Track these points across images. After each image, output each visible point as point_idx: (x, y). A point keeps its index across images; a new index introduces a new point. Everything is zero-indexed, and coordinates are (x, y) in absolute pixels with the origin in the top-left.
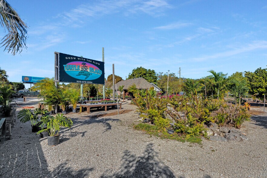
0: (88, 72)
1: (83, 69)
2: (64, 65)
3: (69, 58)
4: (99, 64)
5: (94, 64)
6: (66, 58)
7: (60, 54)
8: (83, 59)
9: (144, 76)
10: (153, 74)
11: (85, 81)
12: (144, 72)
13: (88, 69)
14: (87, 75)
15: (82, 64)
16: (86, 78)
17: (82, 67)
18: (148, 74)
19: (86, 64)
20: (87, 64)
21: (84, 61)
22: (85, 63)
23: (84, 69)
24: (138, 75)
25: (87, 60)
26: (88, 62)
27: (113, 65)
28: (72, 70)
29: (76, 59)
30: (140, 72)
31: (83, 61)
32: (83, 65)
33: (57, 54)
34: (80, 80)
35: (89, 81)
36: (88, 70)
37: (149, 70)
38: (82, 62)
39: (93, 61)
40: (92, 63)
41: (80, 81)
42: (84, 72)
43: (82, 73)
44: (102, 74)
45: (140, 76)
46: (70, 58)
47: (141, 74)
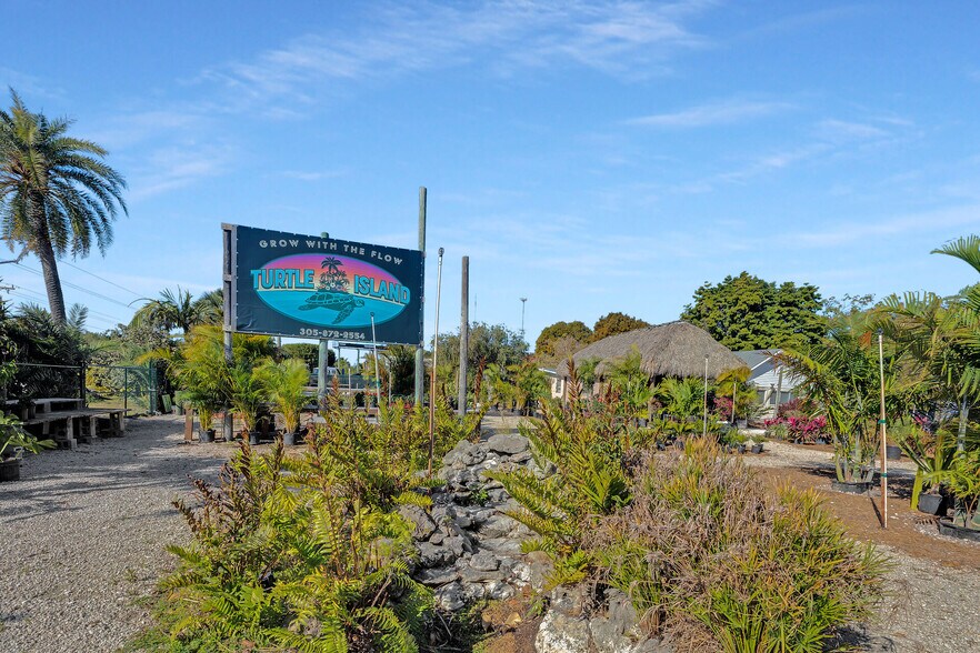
0: (347, 293)
1: (328, 284)
2: (252, 272)
3: (273, 244)
4: (398, 261)
5: (375, 261)
6: (263, 244)
7: (240, 228)
8: (328, 246)
9: (749, 316)
10: (808, 304)
11: (334, 329)
12: (755, 299)
13: (347, 281)
14: (346, 305)
15: (325, 264)
16: (339, 319)
17: (323, 275)
18: (777, 308)
19: (339, 263)
20: (346, 264)
21: (332, 252)
22: (337, 257)
23: (333, 285)
24: (720, 313)
25: (346, 246)
26: (349, 254)
27: (466, 261)
28: (282, 286)
29: (301, 246)
30: (730, 299)
31: (328, 251)
32: (326, 269)
33: (229, 232)
34: (312, 326)
35: (349, 330)
36: (346, 286)
37: (787, 284)
38: (324, 257)
39: (369, 247)
40: (367, 258)
41: (316, 331)
42: (329, 297)
43: (321, 298)
44: (408, 301)
45: (732, 317)
46: (277, 244)
47: (734, 309)
